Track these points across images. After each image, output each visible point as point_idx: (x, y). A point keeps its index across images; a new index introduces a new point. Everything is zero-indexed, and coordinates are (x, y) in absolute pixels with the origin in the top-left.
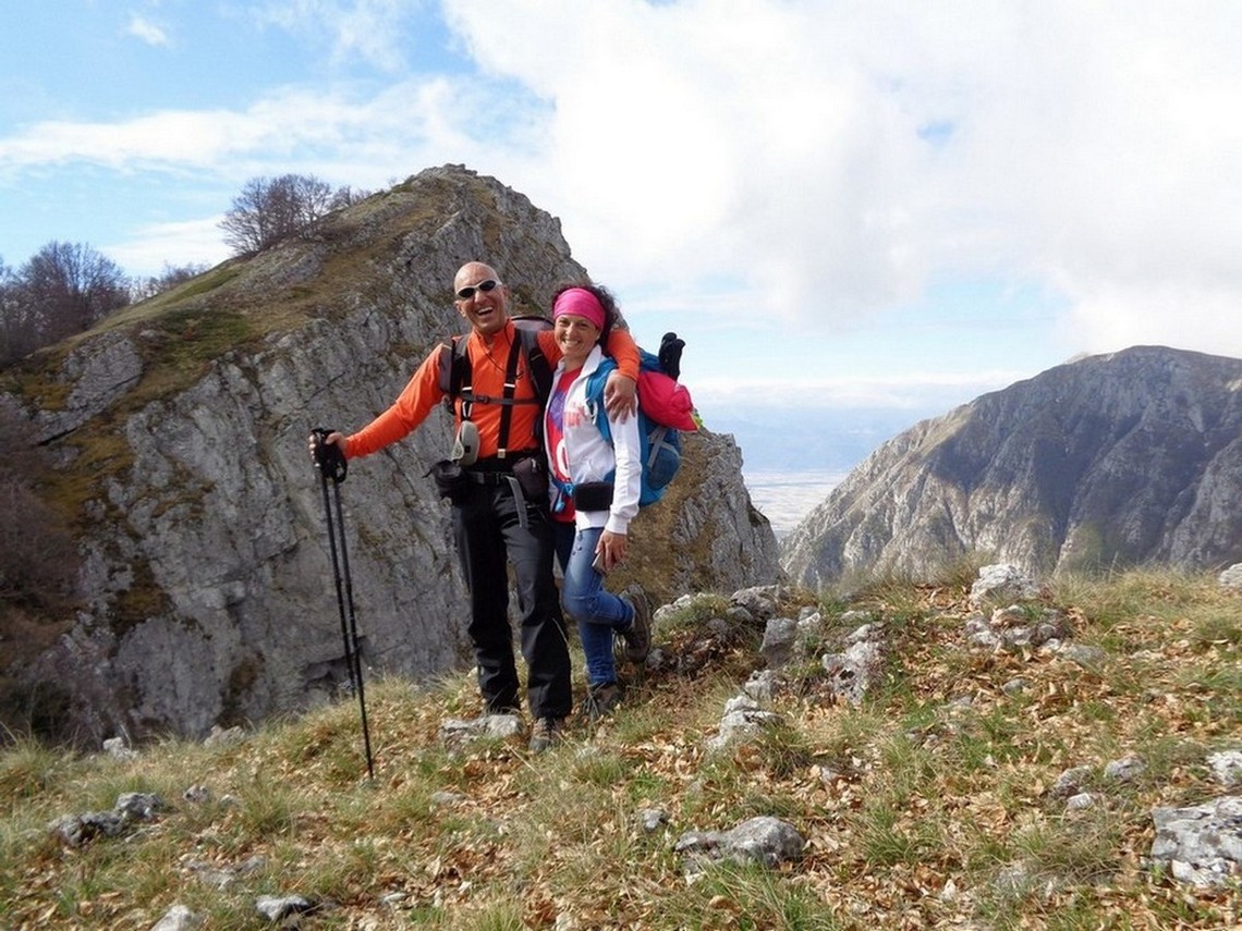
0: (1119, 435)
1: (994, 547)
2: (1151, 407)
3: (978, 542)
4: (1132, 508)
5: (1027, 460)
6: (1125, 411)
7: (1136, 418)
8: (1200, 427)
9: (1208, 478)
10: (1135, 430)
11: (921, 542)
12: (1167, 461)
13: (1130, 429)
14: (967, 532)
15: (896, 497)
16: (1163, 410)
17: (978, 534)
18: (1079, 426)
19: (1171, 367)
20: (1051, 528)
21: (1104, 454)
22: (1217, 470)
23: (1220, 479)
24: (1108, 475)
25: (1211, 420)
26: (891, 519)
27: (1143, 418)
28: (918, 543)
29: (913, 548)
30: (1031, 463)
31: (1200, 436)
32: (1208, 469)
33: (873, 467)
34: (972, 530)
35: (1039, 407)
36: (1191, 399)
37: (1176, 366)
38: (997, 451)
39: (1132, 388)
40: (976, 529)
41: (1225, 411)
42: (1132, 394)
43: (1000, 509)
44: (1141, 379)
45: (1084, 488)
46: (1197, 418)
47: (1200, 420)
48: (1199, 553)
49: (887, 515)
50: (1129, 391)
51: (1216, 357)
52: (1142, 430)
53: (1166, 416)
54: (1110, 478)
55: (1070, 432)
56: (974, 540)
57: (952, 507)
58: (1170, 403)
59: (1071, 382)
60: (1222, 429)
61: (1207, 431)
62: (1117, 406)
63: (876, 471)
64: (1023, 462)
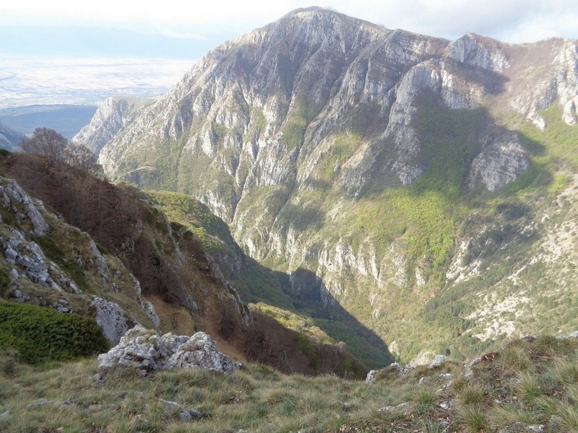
0: (313, 53)
1: (261, 105)
2: (326, 40)
3: (254, 102)
4: (318, 87)
5: (274, 63)
6: (314, 41)
7: (319, 45)
8: (344, 51)
9: (347, 75)
10: (319, 51)
11: (229, 103)
12: (331, 66)
13: (317, 50)
14: (249, 98)
15: (216, 80)
16: (330, 42)
17: (254, 99)
18: (296, 47)
19: (334, 21)
20: (285, 96)
21: (306, 62)
22: (351, 71)
23: (353, 75)
24: (308, 72)
25: (348, 48)
26: (214, 91)
27: (322, 45)
28: (228, 104)
29: (226, 106)
30: (276, 65)
31: (344, 55)
32: (348, 71)
33: (204, 64)
34: (251, 97)
35: (278, 37)
36: (341, 37)
37: (336, 20)
38: (261, 59)
39: (318, 30)
40: (253, 96)
41: (354, 44)
42: (318, 33)
43: (263, 87)
44: (322, 26)
45: (298, 77)
46: (343, 46)
47: (344, 47)
48: (343, 108)
49: (212, 89)
50: (317, 32)
51: (351, 17)
52: (322, 51)
53: (331, 45)
54: (309, 73)
55: (292, 50)
56: (252, 102)
57: (242, 85)
58: (333, 39)
59: (292, 25)
60: (352, 52)
61: (346, 52)
62: (311, 39)
63: (205, 67)
64: (273, 64)
